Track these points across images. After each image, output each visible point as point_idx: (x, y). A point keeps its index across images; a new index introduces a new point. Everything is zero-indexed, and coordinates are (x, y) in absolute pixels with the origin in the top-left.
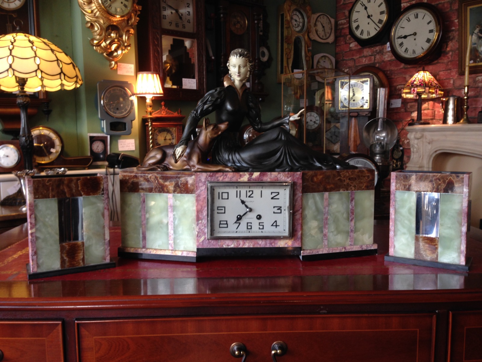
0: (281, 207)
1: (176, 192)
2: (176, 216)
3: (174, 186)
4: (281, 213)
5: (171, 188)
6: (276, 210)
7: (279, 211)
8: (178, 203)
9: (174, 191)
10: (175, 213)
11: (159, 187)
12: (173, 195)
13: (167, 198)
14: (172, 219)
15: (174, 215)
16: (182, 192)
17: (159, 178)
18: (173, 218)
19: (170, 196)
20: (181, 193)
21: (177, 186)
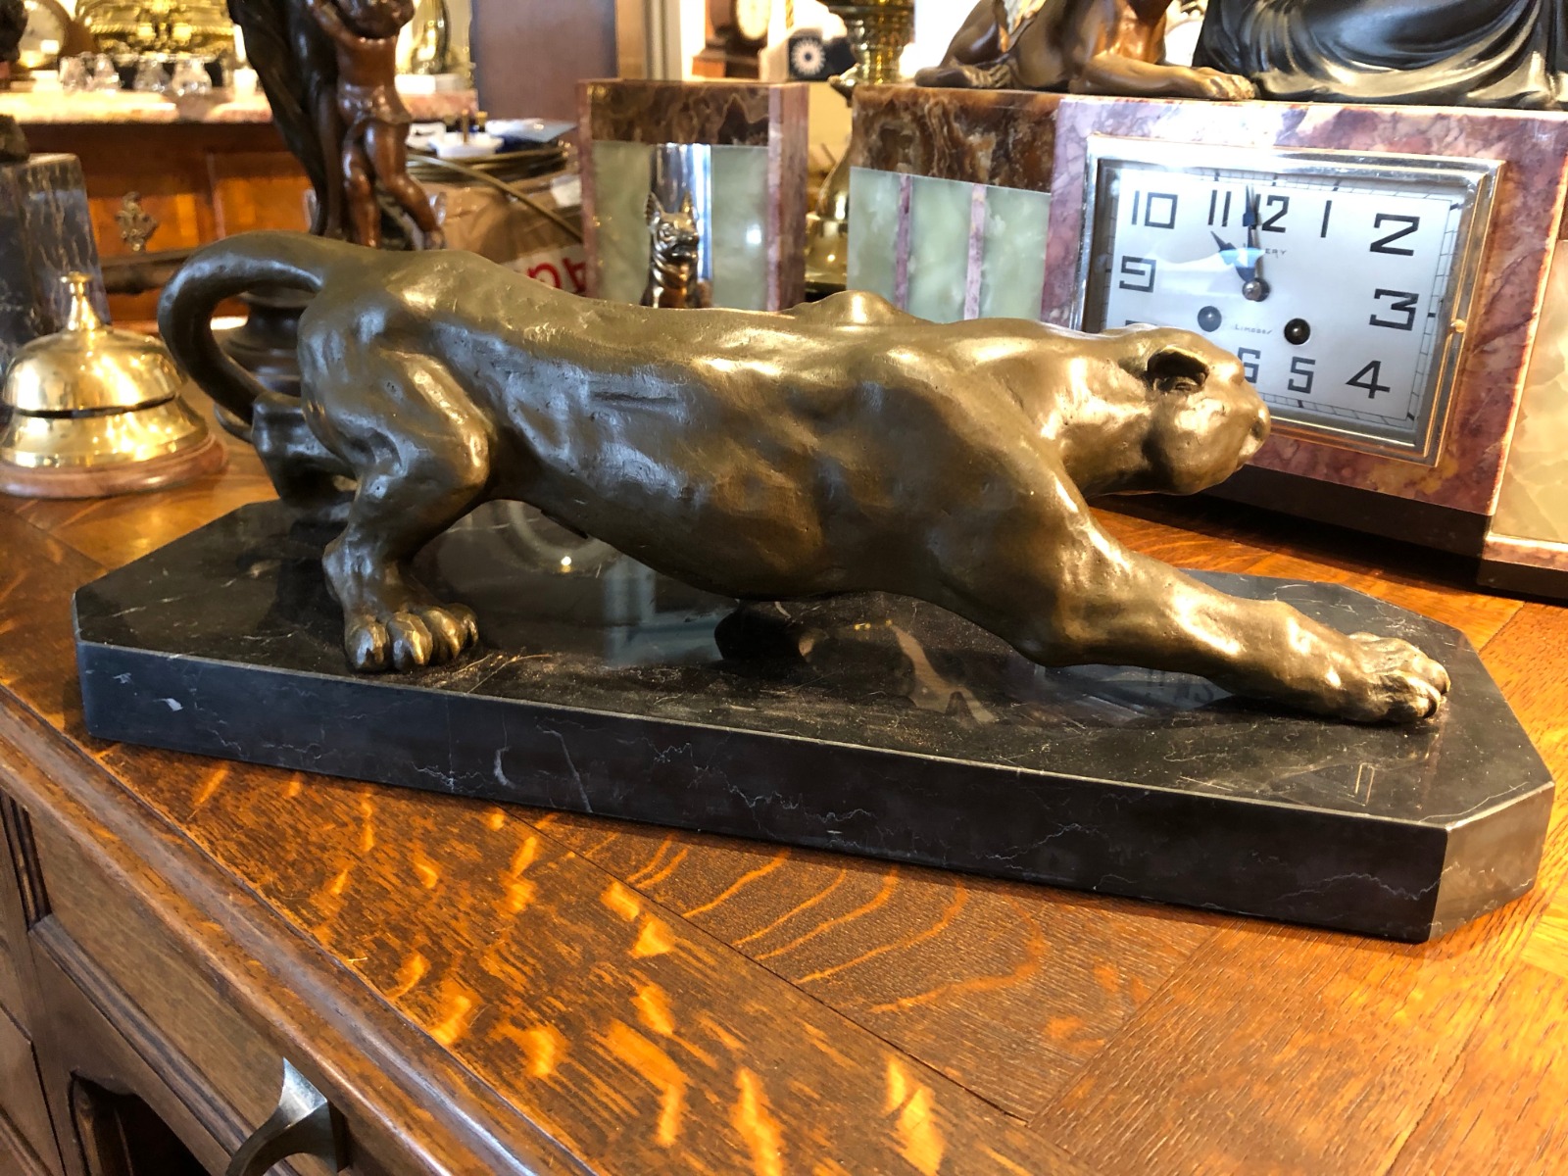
0: (1414, 298)
1: (997, 180)
2: (990, 280)
3: (994, 152)
4: (1408, 326)
5: (984, 160)
6: (1383, 309)
7: (1402, 317)
8: (999, 226)
9: (993, 175)
10: (986, 266)
11: (951, 155)
12: (989, 192)
13: (970, 201)
14: (975, 290)
15: (983, 274)
16: (1016, 179)
17: (952, 117)
18: (978, 286)
19: (978, 191)
20: (1013, 185)
21: (1002, 154)
